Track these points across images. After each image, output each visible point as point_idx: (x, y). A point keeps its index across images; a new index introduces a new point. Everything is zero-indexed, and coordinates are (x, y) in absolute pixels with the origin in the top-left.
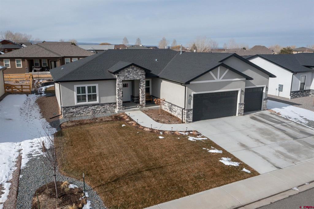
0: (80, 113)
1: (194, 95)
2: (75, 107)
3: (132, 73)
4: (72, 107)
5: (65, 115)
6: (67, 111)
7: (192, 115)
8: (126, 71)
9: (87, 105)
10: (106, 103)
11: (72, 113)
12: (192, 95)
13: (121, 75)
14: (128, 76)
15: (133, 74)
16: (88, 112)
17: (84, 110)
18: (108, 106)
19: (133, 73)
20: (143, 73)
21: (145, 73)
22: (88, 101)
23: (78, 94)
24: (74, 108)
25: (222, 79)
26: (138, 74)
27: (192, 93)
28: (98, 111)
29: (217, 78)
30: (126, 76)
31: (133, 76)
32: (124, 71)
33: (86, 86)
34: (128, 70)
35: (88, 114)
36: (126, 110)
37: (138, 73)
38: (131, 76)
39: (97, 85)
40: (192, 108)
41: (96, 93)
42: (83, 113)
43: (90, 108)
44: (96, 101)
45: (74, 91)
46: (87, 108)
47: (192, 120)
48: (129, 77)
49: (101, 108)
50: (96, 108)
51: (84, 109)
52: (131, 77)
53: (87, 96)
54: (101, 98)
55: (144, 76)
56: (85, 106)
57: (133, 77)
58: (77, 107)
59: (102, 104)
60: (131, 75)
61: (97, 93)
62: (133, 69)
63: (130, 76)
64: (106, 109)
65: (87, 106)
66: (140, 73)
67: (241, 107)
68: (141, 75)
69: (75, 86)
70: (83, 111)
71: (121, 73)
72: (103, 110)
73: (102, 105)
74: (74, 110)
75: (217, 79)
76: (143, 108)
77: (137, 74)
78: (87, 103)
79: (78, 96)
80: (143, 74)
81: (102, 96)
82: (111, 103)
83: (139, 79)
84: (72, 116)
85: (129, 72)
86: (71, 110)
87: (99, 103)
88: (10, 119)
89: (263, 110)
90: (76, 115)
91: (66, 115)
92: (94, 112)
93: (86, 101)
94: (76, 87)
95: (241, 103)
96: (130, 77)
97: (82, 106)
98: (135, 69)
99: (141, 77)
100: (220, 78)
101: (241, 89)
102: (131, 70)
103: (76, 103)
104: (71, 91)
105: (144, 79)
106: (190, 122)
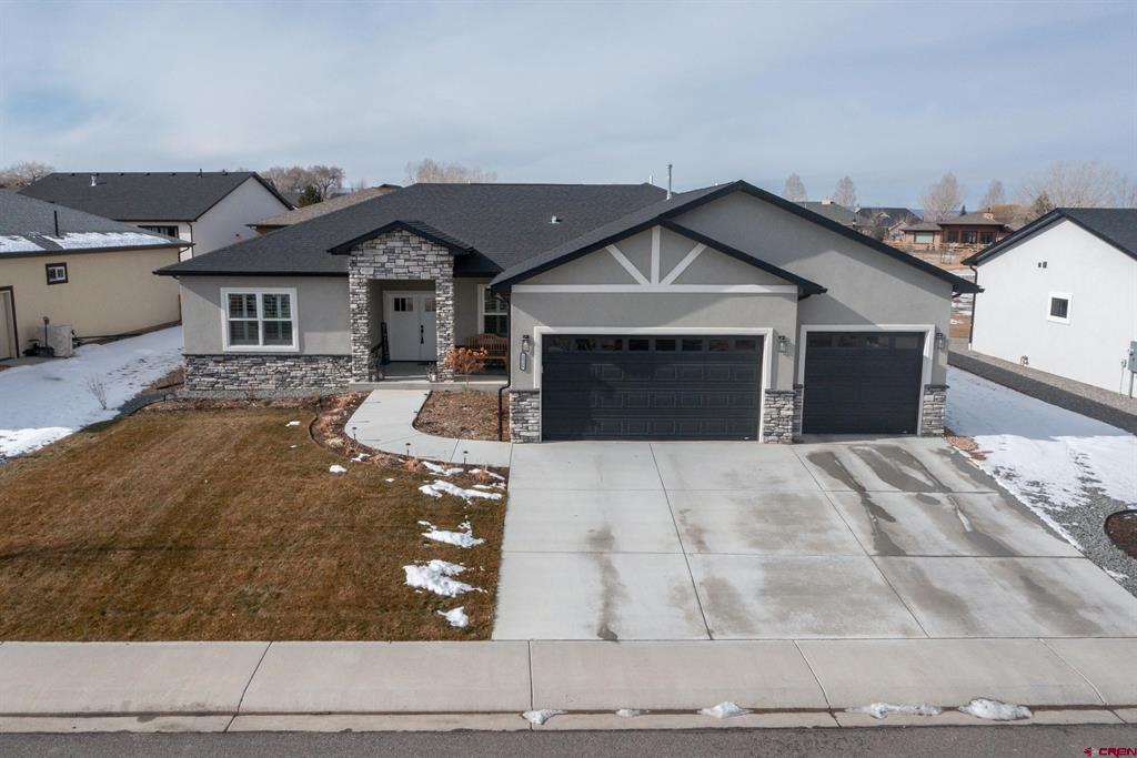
0: (237, 379)
1: (545, 337)
2: (222, 359)
3: (401, 256)
4: (214, 359)
5: (191, 380)
6: (197, 369)
7: (539, 415)
8: (382, 247)
9: (261, 356)
10: (324, 356)
11: (212, 375)
12: (537, 339)
13: (362, 262)
14: (387, 265)
15: (406, 260)
16: (263, 377)
17: (252, 372)
18: (330, 366)
19: (407, 257)
20: (446, 259)
21: (451, 259)
22: (265, 343)
23: (231, 317)
24: (219, 362)
25: (673, 283)
26: (424, 260)
27: (535, 328)
28: (296, 377)
29: (648, 277)
30: (383, 265)
31: (408, 267)
32: (375, 248)
33: (259, 292)
34: (390, 244)
35: (262, 386)
36: (380, 383)
37: (424, 256)
38: (400, 267)
39: (292, 293)
40: (536, 384)
41: (289, 317)
42: (246, 382)
43: (269, 367)
44: (291, 343)
45: (220, 306)
46: (259, 364)
47: (539, 434)
48: (390, 271)
49: (306, 368)
50: (289, 366)
51: (250, 367)
52: (401, 271)
53: (260, 326)
54: (307, 335)
55: (449, 271)
56: (253, 357)
57: (406, 270)
58: (228, 358)
59: (310, 356)
60: (400, 262)
61: (294, 318)
62: (406, 241)
63: (397, 267)
64: (323, 375)
65: (261, 359)
66: (431, 258)
67: (779, 409)
68: (435, 264)
69: (222, 289)
70: (249, 375)
71: (362, 255)
72: (312, 378)
73: (311, 359)
74: (220, 368)
75: (650, 280)
76: (446, 382)
77: (421, 260)
78: (260, 347)
79: (233, 325)
80: (442, 263)
81: (309, 330)
82: (340, 357)
83: (428, 277)
84: (213, 386)
85: (392, 251)
86: (212, 367)
87: (297, 350)
88: (57, 379)
89: (924, 435)
90: (224, 383)
91: (194, 382)
92: (283, 380)
93: (257, 343)
94: (226, 293)
95: (780, 388)
96: (394, 271)
97: (245, 356)
98: (414, 241)
99: (435, 272)
100: (661, 278)
101: (774, 331)
102: (399, 244)
103: (227, 348)
104: (210, 305)
105: (447, 281)
106: (528, 440)
